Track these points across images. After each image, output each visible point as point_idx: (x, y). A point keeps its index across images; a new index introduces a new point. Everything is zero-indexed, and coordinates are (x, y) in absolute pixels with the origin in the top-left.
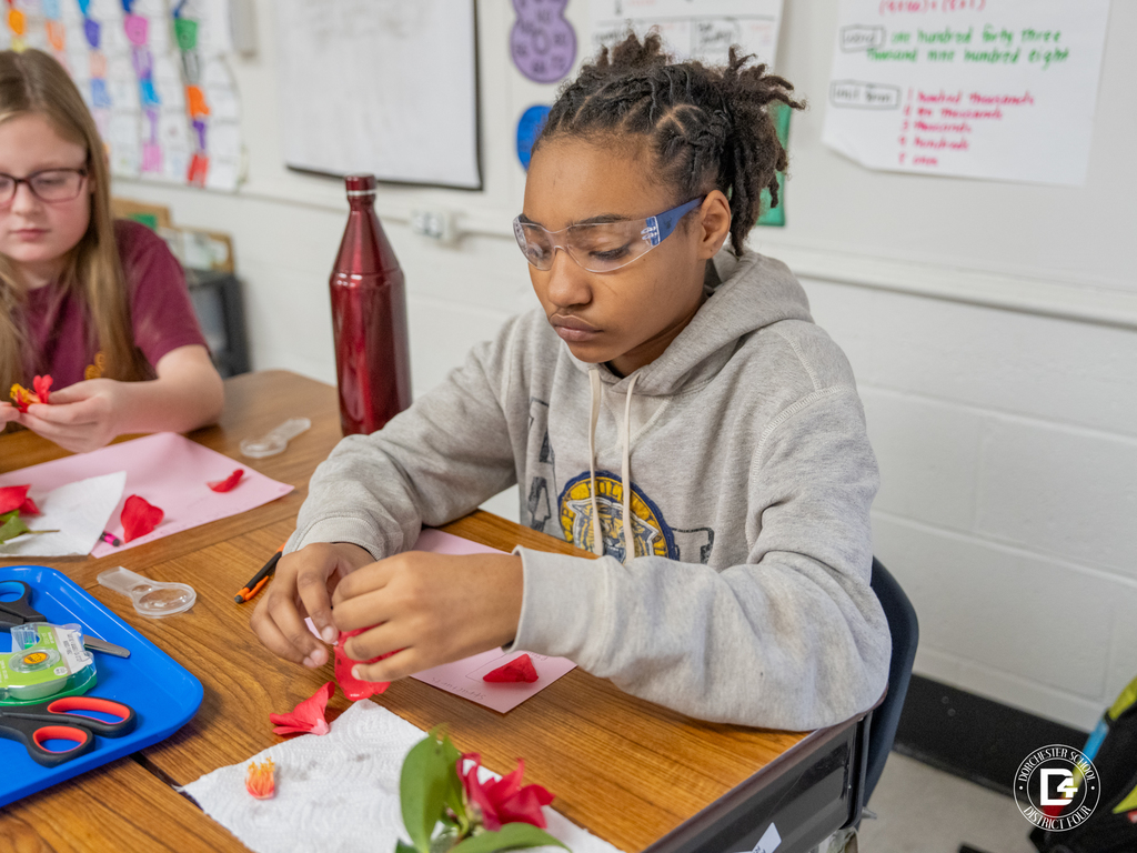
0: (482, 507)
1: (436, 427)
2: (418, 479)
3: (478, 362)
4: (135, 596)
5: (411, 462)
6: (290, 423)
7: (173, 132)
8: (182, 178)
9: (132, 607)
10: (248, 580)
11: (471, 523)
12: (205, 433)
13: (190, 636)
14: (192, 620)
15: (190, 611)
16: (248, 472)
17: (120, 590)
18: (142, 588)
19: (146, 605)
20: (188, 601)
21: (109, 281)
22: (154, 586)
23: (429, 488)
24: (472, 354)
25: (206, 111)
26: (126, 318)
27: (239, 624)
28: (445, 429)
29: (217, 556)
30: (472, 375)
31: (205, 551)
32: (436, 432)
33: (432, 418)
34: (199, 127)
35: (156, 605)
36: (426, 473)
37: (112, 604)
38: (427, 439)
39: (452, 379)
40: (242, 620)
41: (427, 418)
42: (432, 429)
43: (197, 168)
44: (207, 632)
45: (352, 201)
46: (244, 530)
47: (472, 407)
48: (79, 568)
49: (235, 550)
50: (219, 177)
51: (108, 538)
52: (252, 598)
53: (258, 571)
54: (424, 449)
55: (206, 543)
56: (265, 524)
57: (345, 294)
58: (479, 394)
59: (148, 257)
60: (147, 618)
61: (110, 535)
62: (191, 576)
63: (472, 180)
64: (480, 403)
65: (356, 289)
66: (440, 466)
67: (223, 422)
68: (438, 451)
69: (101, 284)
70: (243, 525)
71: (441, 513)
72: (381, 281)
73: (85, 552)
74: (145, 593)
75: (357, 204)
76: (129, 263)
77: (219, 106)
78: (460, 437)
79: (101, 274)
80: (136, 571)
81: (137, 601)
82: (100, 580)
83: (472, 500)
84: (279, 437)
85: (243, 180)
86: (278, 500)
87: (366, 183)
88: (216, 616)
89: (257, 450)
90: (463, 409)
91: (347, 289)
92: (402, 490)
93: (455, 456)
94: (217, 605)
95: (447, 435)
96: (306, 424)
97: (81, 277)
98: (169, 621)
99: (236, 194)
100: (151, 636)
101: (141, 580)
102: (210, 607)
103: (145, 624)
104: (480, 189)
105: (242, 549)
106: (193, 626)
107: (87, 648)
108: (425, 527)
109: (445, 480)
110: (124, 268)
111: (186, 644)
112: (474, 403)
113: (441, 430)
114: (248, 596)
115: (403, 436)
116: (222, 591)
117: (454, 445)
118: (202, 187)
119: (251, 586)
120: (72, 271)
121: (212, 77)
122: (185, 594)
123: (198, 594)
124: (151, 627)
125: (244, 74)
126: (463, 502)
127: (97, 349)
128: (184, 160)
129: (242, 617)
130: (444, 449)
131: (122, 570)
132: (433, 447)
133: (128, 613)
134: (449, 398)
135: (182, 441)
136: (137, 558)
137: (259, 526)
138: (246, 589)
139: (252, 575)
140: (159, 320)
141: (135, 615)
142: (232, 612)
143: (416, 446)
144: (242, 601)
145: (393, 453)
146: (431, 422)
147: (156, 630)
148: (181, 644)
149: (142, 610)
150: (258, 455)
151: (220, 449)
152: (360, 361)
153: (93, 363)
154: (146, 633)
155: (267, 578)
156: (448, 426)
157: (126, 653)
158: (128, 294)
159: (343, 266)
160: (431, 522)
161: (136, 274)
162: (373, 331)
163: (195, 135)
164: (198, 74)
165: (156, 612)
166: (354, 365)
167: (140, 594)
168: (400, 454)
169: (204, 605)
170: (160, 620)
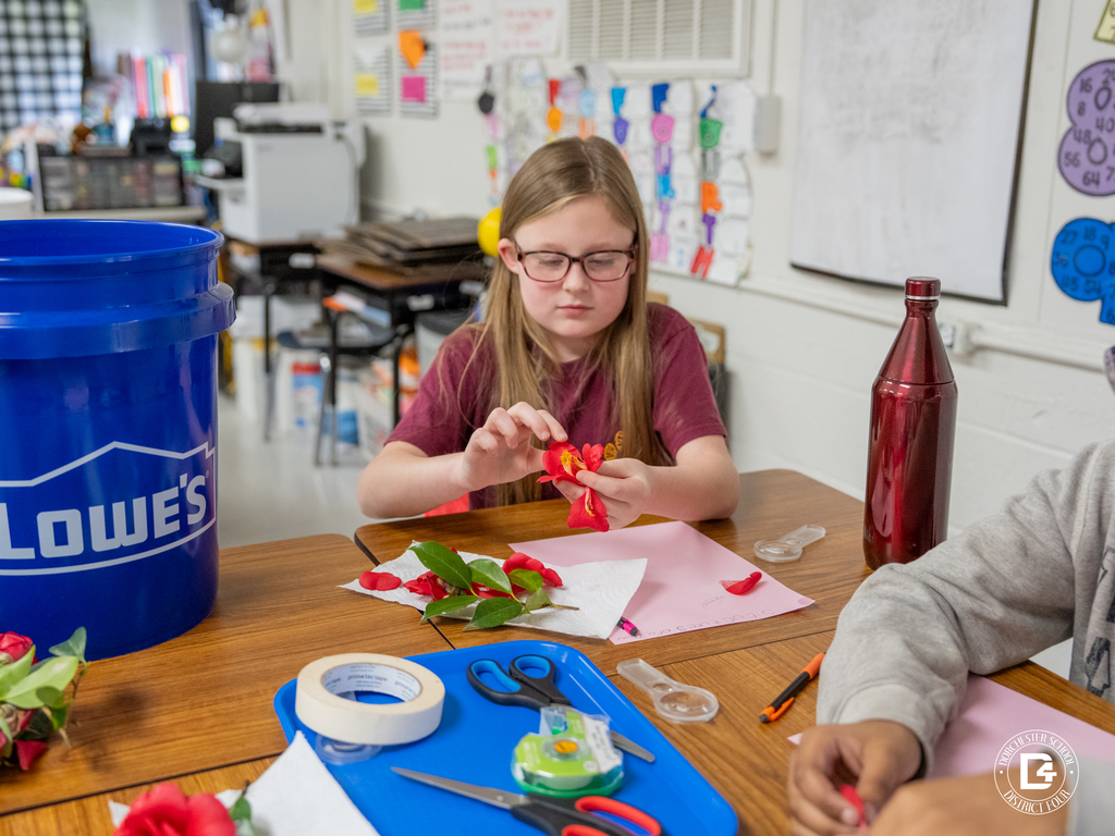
0: (1031, 659)
1: (992, 568)
2: (967, 622)
3: (1045, 495)
4: (655, 694)
5: (963, 603)
6: (804, 529)
7: (683, 224)
8: (685, 269)
9: (653, 706)
10: (772, 700)
11: (1020, 675)
12: (715, 526)
13: (713, 750)
14: (715, 733)
15: (712, 722)
16: (765, 577)
17: (639, 684)
18: (661, 686)
19: (667, 707)
20: (709, 712)
21: (638, 362)
22: (675, 686)
23: (977, 633)
24: (1036, 484)
25: (718, 206)
26: (650, 402)
27: (765, 748)
28: (1001, 571)
29: (737, 664)
30: (1034, 510)
31: (724, 656)
32: (992, 574)
33: (986, 556)
34: (709, 221)
35: (679, 708)
36: (977, 616)
37: (633, 699)
38: (981, 580)
39: (1010, 512)
40: (768, 743)
41: (979, 555)
42: (988, 569)
43: (702, 260)
44: (731, 750)
45: (910, 305)
46: (764, 640)
47: (1036, 549)
48: (597, 652)
49: (756, 661)
50: (721, 270)
51: (625, 625)
52: (777, 719)
53: (783, 690)
54: (977, 591)
55: (724, 647)
56: (784, 637)
57: (889, 403)
58: (1044, 535)
59: (677, 341)
60: (669, 721)
61: (628, 622)
62: (710, 682)
63: (997, 294)
64: (1045, 545)
65: (902, 398)
66: (997, 612)
67: (735, 517)
68: (992, 594)
69: (630, 363)
70: (762, 634)
71: (989, 663)
72: (930, 393)
73: (604, 636)
74: (666, 693)
75: (916, 310)
76: (658, 348)
77: (732, 201)
78: (1018, 582)
79: (631, 357)
80: (655, 666)
81: (659, 699)
82: (619, 670)
83: (1025, 651)
84: (795, 541)
85: (745, 276)
86: (796, 612)
87: (930, 287)
88: (740, 732)
89: (773, 553)
90: (1024, 550)
91: (892, 398)
92: (949, 638)
93: (1010, 602)
94: (740, 719)
95: (1004, 578)
96: (822, 532)
97: (612, 357)
98: (690, 728)
99: (736, 287)
100: (673, 743)
101: (661, 678)
102: (733, 721)
103: (666, 727)
104: (1004, 302)
105: (762, 661)
106: (716, 739)
107: (616, 746)
108: (972, 675)
109: (998, 628)
110: (652, 351)
111: (709, 758)
112: (1038, 545)
113: (997, 573)
114: (774, 716)
115: (952, 574)
116: (744, 704)
117: (1011, 590)
118: (704, 278)
119: (777, 705)
120: (604, 349)
121: (729, 174)
122: (707, 704)
123: (720, 704)
124: (673, 732)
125: (761, 173)
126: (1014, 654)
127: (618, 427)
128: (690, 252)
129: (768, 739)
130: (998, 593)
131: (642, 663)
132: (986, 590)
133: (648, 711)
134: (1005, 535)
135: (692, 531)
136: (655, 652)
137: (779, 638)
138: (772, 709)
139: (777, 693)
140: (683, 407)
141: (654, 715)
142: (754, 730)
143: (968, 587)
144: (767, 721)
145: (941, 589)
146: (986, 561)
147: (678, 736)
148: (704, 758)
149: (663, 711)
150: (772, 559)
151: (731, 546)
152: (895, 474)
153: (612, 441)
154: (668, 738)
155: (792, 699)
156: (1005, 568)
157: (650, 759)
158: (654, 378)
159: (892, 374)
160: (977, 671)
161: (664, 359)
162: (914, 445)
163: (704, 228)
164: (716, 172)
165: (677, 715)
166: (890, 478)
167: (659, 691)
168: (950, 593)
169: (726, 718)
170: (681, 726)
